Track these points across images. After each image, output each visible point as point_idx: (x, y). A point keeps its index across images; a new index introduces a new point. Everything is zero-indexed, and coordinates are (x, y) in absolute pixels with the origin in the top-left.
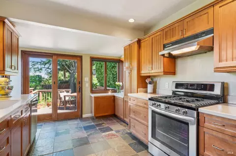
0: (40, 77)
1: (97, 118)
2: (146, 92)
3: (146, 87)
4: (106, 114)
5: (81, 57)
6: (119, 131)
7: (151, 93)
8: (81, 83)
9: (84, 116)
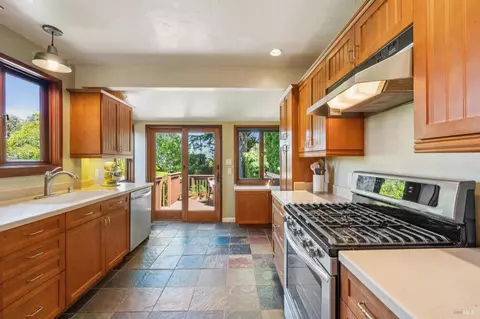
0: (202, 157)
1: (241, 226)
2: (311, 190)
3: (311, 180)
4: (257, 222)
5: (219, 127)
6: (260, 257)
7: (320, 194)
8: (219, 167)
9: (225, 220)
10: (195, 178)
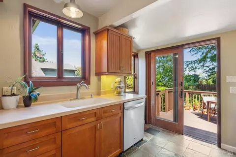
10: (189, 93)
